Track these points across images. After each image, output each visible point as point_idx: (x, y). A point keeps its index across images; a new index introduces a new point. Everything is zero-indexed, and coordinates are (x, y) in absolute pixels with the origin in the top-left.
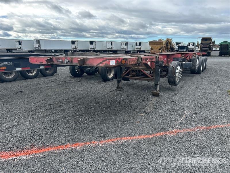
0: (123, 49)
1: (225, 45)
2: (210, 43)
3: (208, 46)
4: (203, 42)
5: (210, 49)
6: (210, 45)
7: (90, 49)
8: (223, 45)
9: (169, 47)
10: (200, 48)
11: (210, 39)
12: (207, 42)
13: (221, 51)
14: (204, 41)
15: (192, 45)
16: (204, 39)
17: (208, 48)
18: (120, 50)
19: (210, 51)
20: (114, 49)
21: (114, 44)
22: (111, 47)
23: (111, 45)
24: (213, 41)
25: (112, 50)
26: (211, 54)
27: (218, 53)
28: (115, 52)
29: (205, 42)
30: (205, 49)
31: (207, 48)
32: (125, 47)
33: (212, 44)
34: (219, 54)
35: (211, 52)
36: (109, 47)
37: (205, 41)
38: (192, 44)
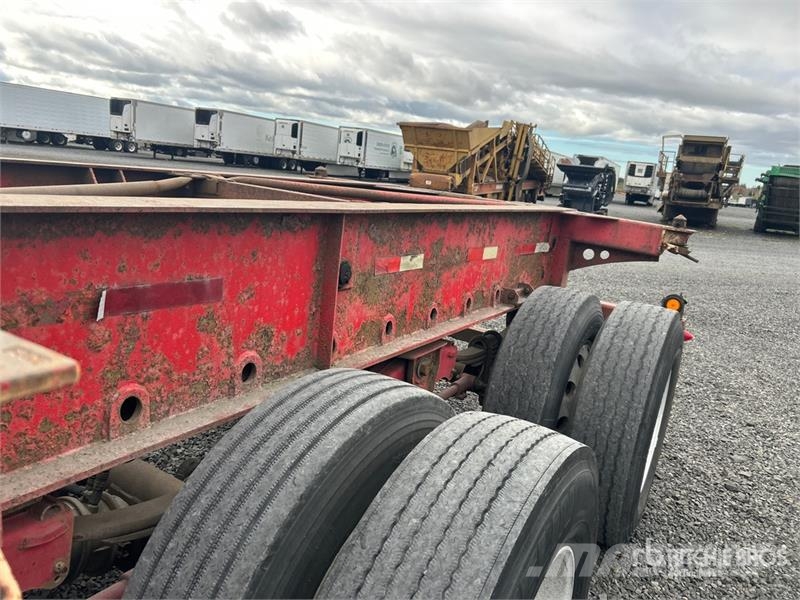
0: (345, 158)
1: (789, 182)
2: (720, 167)
3: (706, 179)
4: (684, 158)
5: (716, 195)
6: (716, 178)
7: (196, 145)
8: (780, 181)
9: (515, 165)
10: (666, 186)
11: (717, 147)
12: (703, 160)
13: (768, 210)
14: (691, 154)
15: (643, 174)
16: (693, 146)
17: (707, 188)
18: (332, 164)
19: (714, 206)
20: (307, 154)
21: (306, 133)
22: (290, 143)
23: (294, 135)
24: (733, 158)
25: (296, 157)
26: (718, 218)
27: (750, 217)
28: (310, 166)
29: (695, 159)
30: (692, 192)
31: (700, 188)
32: (353, 150)
33: (728, 171)
34: (754, 221)
35: (720, 211)
36: (284, 143)
37: (696, 153)
38: (644, 168)
